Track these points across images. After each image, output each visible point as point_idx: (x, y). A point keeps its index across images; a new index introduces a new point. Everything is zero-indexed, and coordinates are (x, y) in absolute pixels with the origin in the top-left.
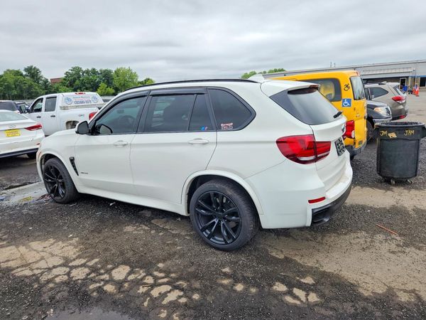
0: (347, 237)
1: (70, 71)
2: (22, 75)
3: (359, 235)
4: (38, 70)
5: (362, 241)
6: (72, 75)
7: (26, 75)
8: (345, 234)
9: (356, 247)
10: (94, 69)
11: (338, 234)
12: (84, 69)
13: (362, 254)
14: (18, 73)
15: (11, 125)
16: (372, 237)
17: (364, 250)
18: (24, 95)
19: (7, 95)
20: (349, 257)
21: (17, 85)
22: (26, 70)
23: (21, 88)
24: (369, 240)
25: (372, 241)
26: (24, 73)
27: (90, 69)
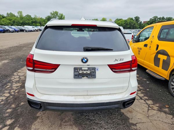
1: (152, 18)
2: (133, 20)
4: (139, 18)
6: (153, 20)
7: (134, 20)
10: (163, 17)
12: (159, 17)
14: (132, 19)
18: (131, 27)
19: (126, 27)
21: (130, 24)
22: (135, 18)
23: (131, 25)
26: (134, 19)
27: (161, 17)
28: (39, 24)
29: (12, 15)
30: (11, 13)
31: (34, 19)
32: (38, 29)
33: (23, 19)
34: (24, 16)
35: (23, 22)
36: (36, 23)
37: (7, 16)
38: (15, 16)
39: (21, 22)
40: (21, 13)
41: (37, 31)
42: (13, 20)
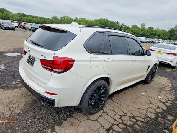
0: (23, 104)
3: (18, 109)
5: (14, 106)
8: (25, 105)
9: (14, 102)
11: (28, 104)
13: (10, 100)
15: (159, 50)
16: (11, 111)
17: (10, 102)
20: (13, 96)
24: (12, 109)
25: (10, 109)
28: (158, 37)
29: (136, 27)
30: (136, 25)
31: (155, 31)
32: (150, 41)
33: (143, 31)
34: (146, 28)
35: (142, 34)
36: (155, 35)
37: (131, 28)
38: (137, 28)
39: (141, 33)
40: (144, 25)
41: (149, 43)
42: (135, 31)
